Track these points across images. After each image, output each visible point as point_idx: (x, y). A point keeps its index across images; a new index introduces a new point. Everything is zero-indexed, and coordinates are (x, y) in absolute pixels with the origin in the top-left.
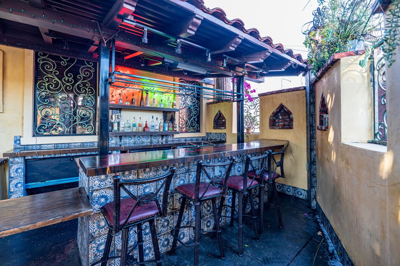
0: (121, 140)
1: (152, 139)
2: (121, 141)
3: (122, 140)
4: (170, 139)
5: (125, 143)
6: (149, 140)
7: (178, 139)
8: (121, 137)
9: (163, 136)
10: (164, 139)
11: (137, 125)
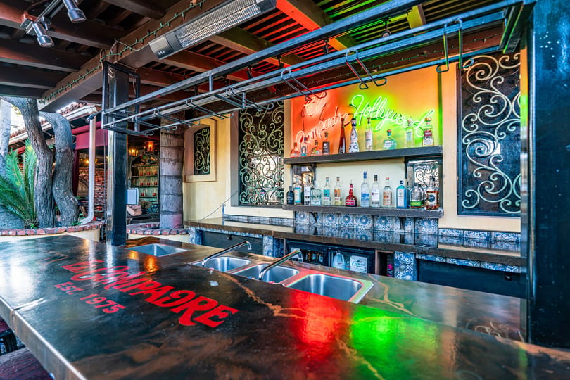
0: (316, 219)
1: (377, 224)
2: (316, 222)
3: (318, 220)
4: (426, 229)
5: (323, 227)
6: (368, 226)
7: (455, 233)
8: (315, 215)
9: (403, 221)
10: (409, 228)
11: (333, 192)
